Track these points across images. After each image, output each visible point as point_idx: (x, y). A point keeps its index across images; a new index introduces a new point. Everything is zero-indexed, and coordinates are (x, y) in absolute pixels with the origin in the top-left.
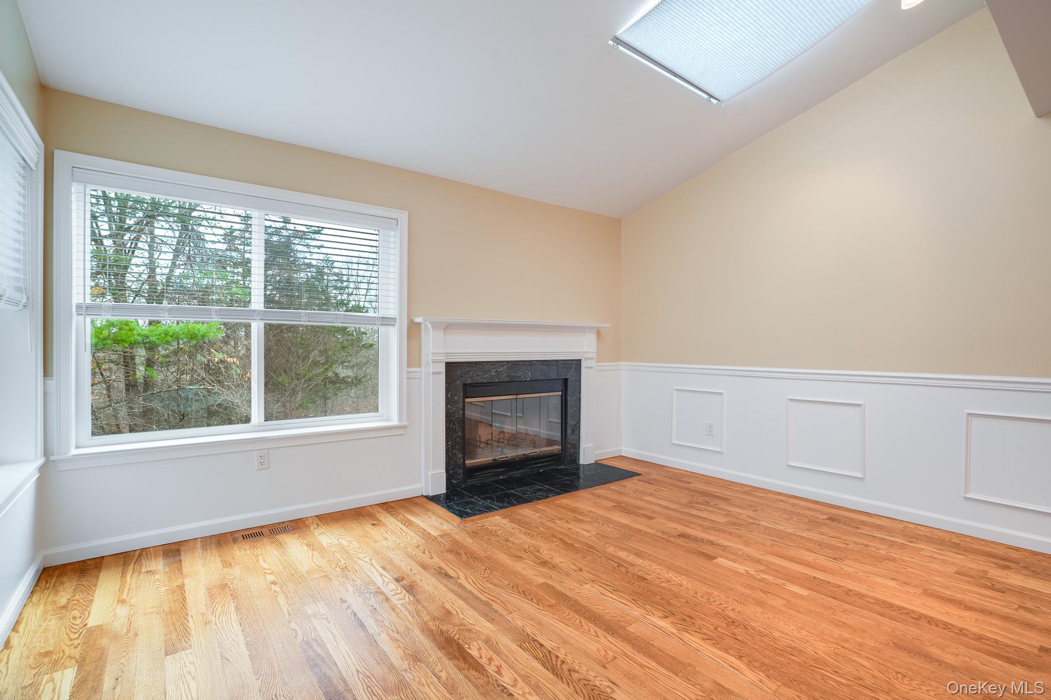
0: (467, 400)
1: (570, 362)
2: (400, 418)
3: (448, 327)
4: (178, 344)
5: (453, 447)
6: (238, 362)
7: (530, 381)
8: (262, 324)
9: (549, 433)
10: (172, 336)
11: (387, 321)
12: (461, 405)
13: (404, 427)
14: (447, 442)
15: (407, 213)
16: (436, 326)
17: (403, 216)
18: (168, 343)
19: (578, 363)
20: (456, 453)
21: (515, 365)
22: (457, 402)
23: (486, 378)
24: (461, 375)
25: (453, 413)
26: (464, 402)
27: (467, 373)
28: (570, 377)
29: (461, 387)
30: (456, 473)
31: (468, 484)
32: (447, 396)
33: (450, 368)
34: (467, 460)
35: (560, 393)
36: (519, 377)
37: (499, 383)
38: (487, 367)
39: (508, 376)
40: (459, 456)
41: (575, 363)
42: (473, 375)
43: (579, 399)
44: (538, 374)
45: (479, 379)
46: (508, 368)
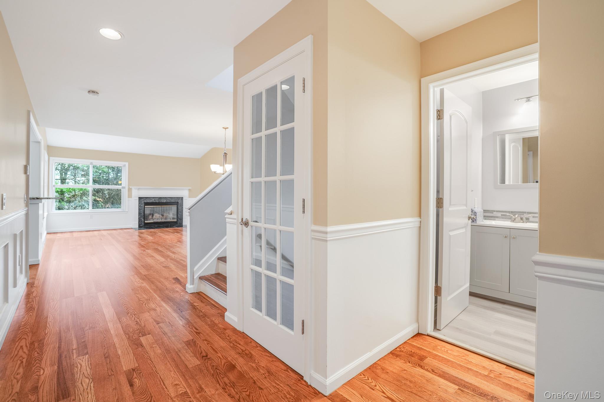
0: (145, 206)
1: (179, 198)
3: (139, 189)
4: (75, 192)
5: (141, 217)
7: (165, 202)
10: (72, 189)
11: (124, 188)
13: (127, 212)
14: (139, 216)
15: (128, 163)
16: (136, 189)
18: (70, 192)
20: (141, 219)
21: (161, 198)
22: (142, 206)
23: (151, 201)
24: (143, 200)
25: (141, 209)
26: (144, 207)
27: (145, 200)
28: (179, 201)
29: (143, 203)
30: (142, 224)
31: (145, 227)
32: (139, 205)
33: (140, 198)
34: (146, 221)
35: (176, 206)
36: (162, 201)
37: (155, 202)
38: (151, 198)
39: (158, 201)
40: (143, 220)
41: (181, 198)
42: (147, 200)
43: (182, 208)
44: (168, 201)
45: (149, 201)
46: (158, 199)
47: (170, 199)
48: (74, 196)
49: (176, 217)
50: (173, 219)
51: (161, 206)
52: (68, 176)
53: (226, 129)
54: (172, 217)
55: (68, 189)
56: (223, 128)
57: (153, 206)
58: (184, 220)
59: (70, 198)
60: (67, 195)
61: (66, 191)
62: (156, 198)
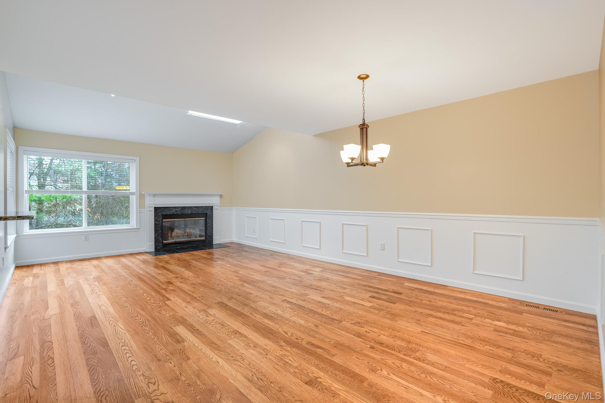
0: (164, 220)
1: (208, 207)
2: (137, 226)
3: (154, 195)
5: (158, 236)
6: (90, 210)
7: (190, 214)
8: (86, 195)
9: (200, 233)
11: (133, 194)
12: (161, 222)
13: (139, 229)
14: (155, 234)
15: (138, 158)
16: (150, 195)
17: (137, 159)
19: (212, 208)
20: (159, 238)
21: (184, 208)
22: (159, 221)
23: (171, 213)
24: (161, 211)
25: (158, 224)
26: (162, 221)
27: (163, 211)
28: (208, 212)
29: (161, 215)
30: (159, 245)
31: (164, 249)
32: (155, 218)
33: (156, 209)
34: (164, 241)
35: (204, 218)
36: (185, 212)
37: (177, 214)
38: (171, 209)
39: (181, 212)
40: (160, 239)
41: (210, 207)
42: (166, 211)
43: (212, 221)
44: (194, 212)
45: (168, 213)
46: (181, 209)
47: (196, 209)
48: (55, 206)
49: (204, 234)
50: (200, 236)
51: (184, 219)
52: (47, 182)
53: (365, 80)
54: (198, 234)
55: (48, 197)
56: (359, 77)
57: (174, 220)
58: (214, 237)
59: (50, 207)
60: (46, 204)
61: (45, 200)
62: (177, 209)
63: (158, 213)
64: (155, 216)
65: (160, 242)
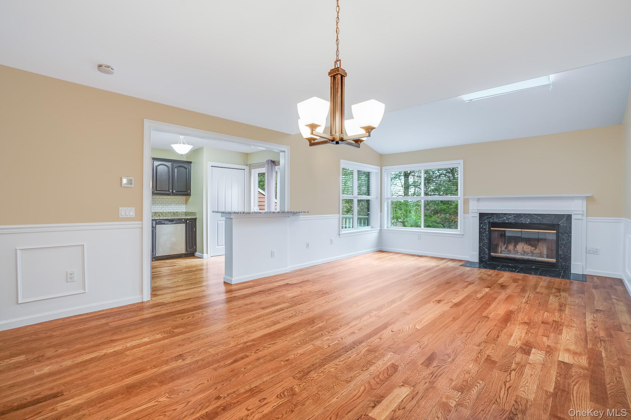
0: (492, 229)
1: (562, 216)
3: (478, 200)
5: (483, 246)
7: (529, 223)
12: (487, 230)
14: (480, 243)
16: (474, 199)
19: (569, 217)
20: (484, 249)
21: (519, 215)
22: (485, 229)
23: (501, 220)
24: (487, 218)
25: (484, 233)
26: (489, 229)
27: (490, 218)
28: (562, 223)
29: (487, 223)
30: (484, 257)
31: (492, 264)
32: (480, 226)
34: (492, 253)
35: (555, 232)
36: (521, 221)
37: (509, 223)
38: (501, 216)
39: (514, 220)
40: (486, 250)
41: (566, 216)
42: (494, 218)
43: (570, 236)
44: (535, 221)
45: (496, 220)
46: (514, 217)
47: (539, 217)
51: (520, 230)
54: (546, 254)
58: (573, 262)
62: (510, 216)
63: (485, 220)
64: (480, 223)
65: (486, 253)
